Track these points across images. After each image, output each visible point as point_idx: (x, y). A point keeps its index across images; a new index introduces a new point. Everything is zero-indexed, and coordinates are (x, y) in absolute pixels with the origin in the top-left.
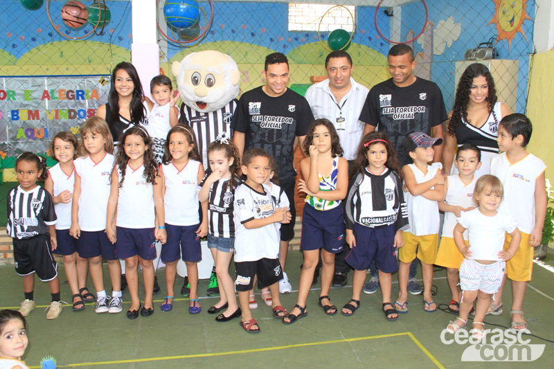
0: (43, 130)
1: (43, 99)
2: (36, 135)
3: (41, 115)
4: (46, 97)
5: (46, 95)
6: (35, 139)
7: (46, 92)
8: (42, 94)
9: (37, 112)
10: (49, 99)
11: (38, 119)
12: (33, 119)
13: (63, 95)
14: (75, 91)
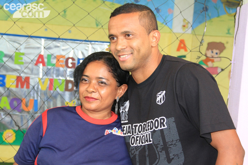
0: (33, 102)
1: (36, 64)
2: (23, 106)
3: (32, 82)
4: (41, 62)
5: (40, 59)
6: (21, 111)
7: (41, 56)
8: (36, 58)
9: (27, 79)
10: (44, 65)
11: (28, 87)
12: (22, 87)
13: (62, 61)
14: (76, 59)
